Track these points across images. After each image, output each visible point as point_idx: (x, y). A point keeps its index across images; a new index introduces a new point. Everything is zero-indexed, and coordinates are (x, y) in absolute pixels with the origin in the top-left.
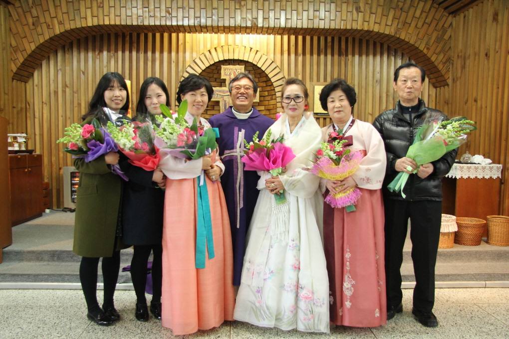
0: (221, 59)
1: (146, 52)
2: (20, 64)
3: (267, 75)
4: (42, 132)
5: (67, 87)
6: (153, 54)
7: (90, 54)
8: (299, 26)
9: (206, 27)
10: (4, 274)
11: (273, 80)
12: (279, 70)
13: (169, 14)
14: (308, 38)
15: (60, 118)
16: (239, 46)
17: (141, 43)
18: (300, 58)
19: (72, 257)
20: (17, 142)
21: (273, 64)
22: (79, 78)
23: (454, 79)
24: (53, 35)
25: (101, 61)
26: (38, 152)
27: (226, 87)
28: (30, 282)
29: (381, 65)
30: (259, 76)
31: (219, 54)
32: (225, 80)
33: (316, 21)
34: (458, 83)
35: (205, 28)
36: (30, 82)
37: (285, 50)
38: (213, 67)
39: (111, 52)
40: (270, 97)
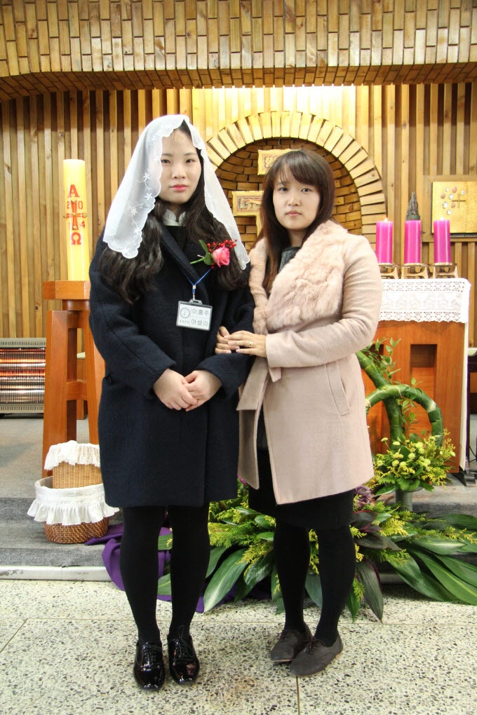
0: (258, 137)
1: (121, 128)
3: (343, 166)
6: (135, 133)
7: (21, 135)
8: (409, 61)
9: (230, 72)
11: (354, 174)
12: (366, 156)
13: (161, 48)
14: (420, 89)
16: (291, 113)
17: (111, 112)
18: (405, 132)
21: (355, 142)
22: (1, 178)
25: (41, 147)
31: (254, 128)
33: (442, 48)
35: (228, 74)
37: (375, 117)
38: (243, 155)
39: (59, 131)
40: (348, 206)
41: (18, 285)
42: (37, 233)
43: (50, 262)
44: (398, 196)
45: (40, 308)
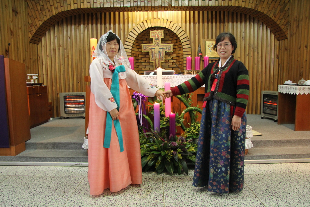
0: (150, 27)
1: (105, 24)
2: (33, 34)
3: (177, 36)
4: (47, 73)
5: (61, 46)
6: (110, 25)
7: (73, 27)
8: (197, 5)
9: (141, 7)
10: (26, 157)
11: (181, 38)
12: (184, 33)
13: (119, 0)
14: (201, 13)
15: (57, 65)
16: (160, 19)
17: (102, 19)
18: (197, 25)
19: (65, 147)
20: (33, 79)
21: (181, 29)
22: (67, 41)
23: (291, 35)
24: (52, 16)
25: (80, 30)
26: (45, 85)
27: (153, 43)
28: (41, 161)
29: (245, 28)
30: (172, 36)
31: (148, 23)
32: (152, 39)
33: (207, 1)
34: (294, 36)
36: (40, 44)
37: (187, 20)
38: (145, 32)
39: (85, 25)
40: (179, 49)
41: (73, 75)
42: (78, 58)
43: (83, 67)
44: (195, 46)
45: (80, 82)
